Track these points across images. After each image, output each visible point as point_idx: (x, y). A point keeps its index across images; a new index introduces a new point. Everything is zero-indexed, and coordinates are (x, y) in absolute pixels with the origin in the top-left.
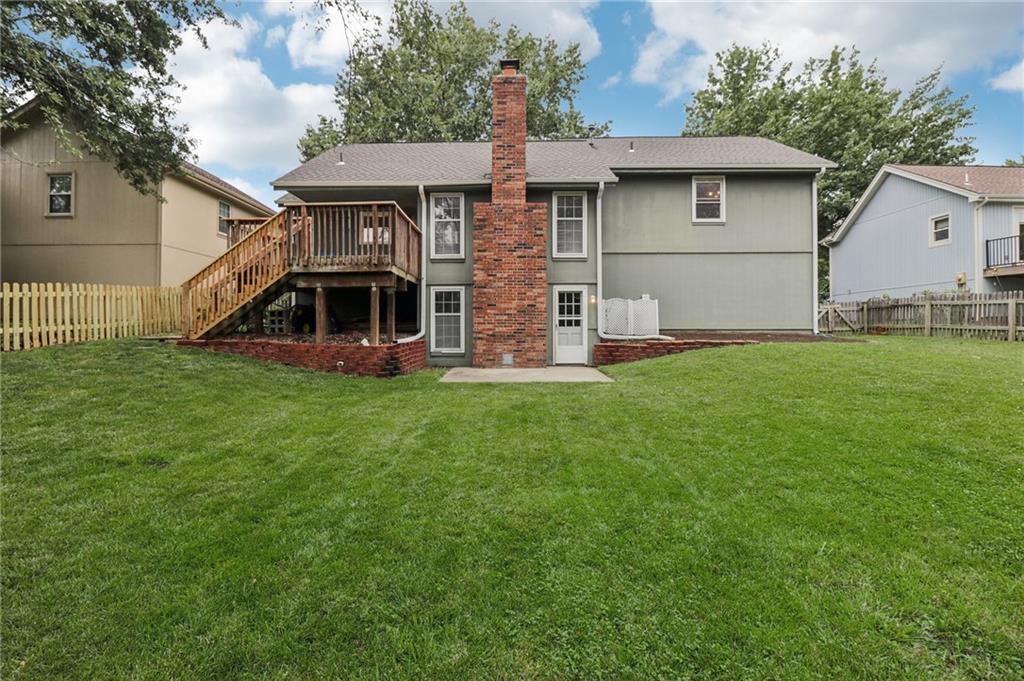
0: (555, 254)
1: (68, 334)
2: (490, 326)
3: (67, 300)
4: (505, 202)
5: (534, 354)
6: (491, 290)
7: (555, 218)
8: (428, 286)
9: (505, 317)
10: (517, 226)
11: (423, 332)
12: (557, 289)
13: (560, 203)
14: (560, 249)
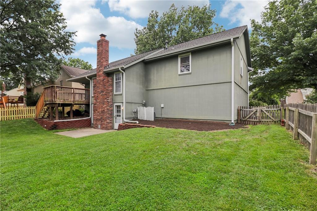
0: (115, 93)
1: (21, 117)
2: (96, 116)
3: (25, 110)
4: (99, 78)
5: (104, 125)
6: (97, 106)
7: (115, 81)
8: (91, 104)
9: (99, 114)
10: (101, 86)
11: (90, 117)
12: (115, 104)
13: (116, 76)
14: (116, 92)
